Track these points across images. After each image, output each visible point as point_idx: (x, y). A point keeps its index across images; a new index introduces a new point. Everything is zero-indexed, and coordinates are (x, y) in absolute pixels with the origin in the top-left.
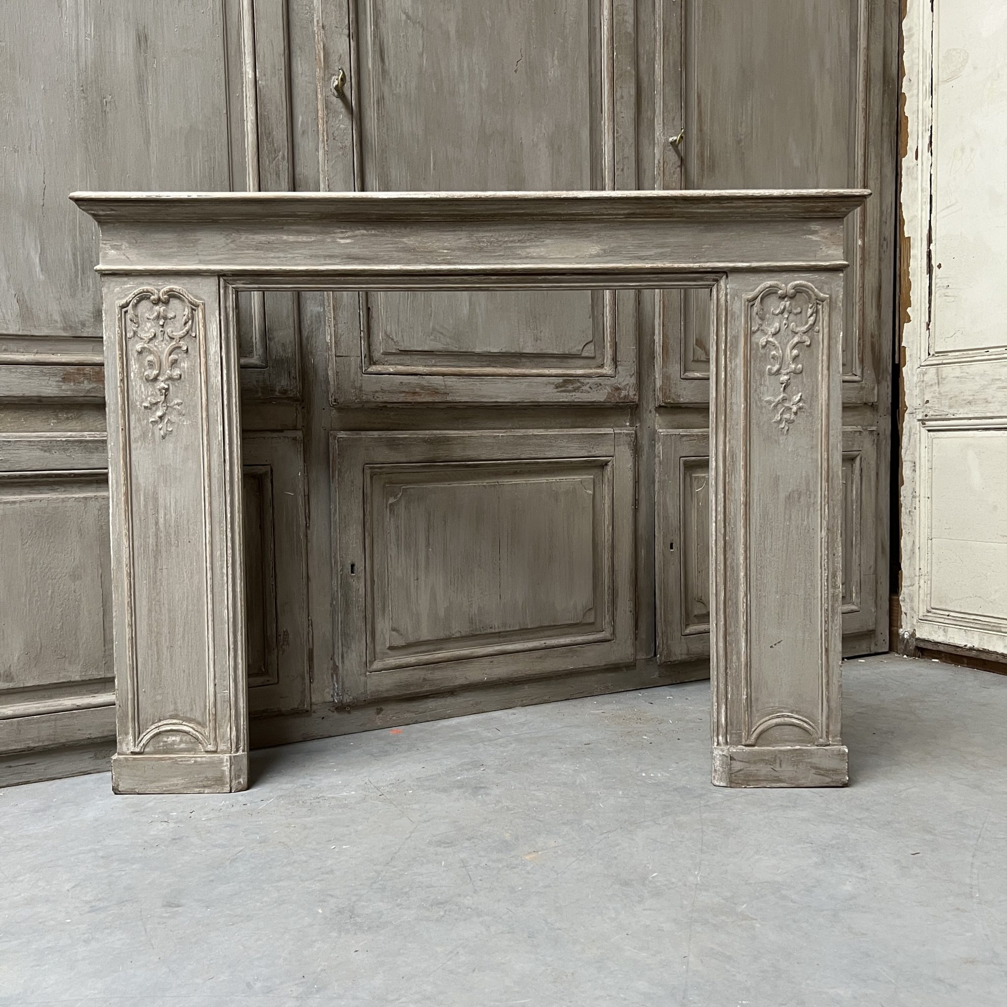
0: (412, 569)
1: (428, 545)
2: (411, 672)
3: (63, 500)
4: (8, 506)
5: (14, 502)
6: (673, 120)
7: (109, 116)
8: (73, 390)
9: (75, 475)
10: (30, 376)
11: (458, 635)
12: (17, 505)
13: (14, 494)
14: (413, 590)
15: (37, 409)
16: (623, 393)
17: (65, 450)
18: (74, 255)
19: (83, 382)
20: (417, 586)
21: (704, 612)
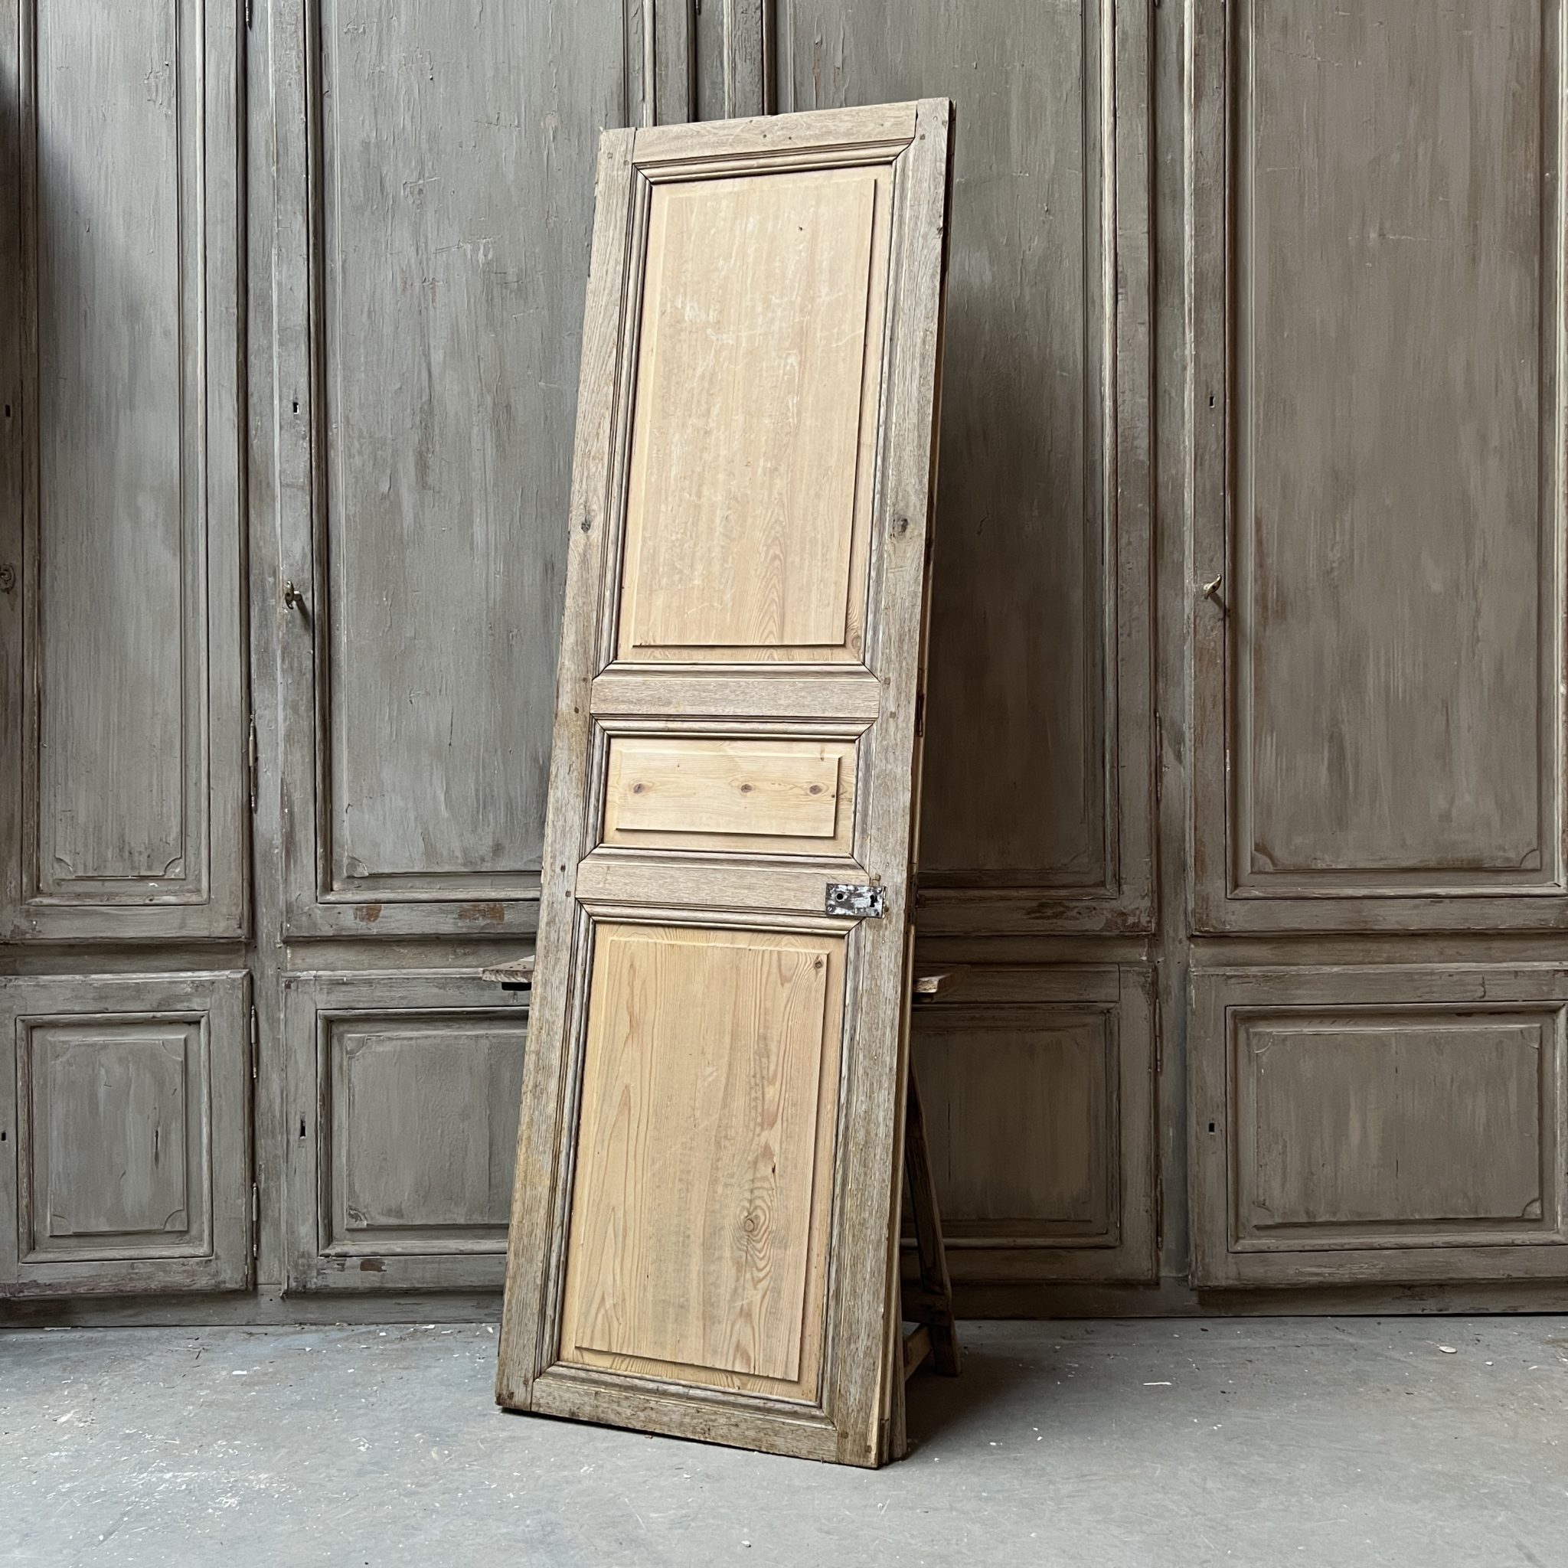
3: (456, 1037)
4: (405, 1042)
5: (411, 1039)
6: (1212, 560)
7: (516, 649)
8: (468, 927)
9: (468, 1013)
10: (430, 914)
12: (413, 1042)
13: (412, 1030)
15: (437, 945)
16: (1131, 920)
17: (459, 987)
18: (477, 790)
19: (478, 919)
21: (1270, 1222)
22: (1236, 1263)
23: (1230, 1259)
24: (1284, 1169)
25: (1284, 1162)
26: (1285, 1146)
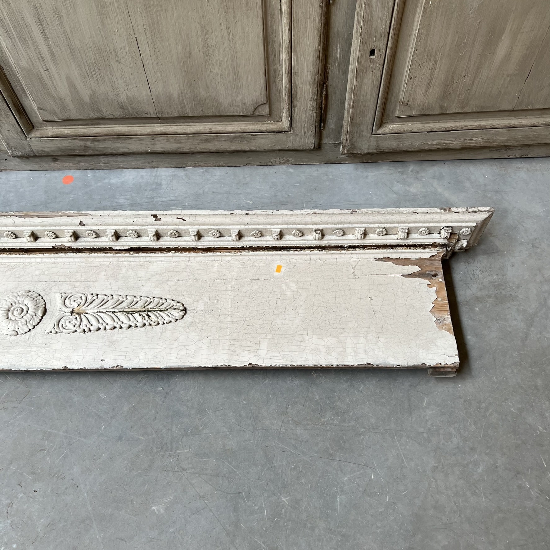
0: (37, 61)
1: (46, 38)
2: (71, 141)
11: (111, 117)
14: (47, 80)
20: (50, 76)
21: (409, 114)
22: (377, 141)
23: (372, 139)
24: (431, 79)
25: (431, 74)
26: (436, 63)
